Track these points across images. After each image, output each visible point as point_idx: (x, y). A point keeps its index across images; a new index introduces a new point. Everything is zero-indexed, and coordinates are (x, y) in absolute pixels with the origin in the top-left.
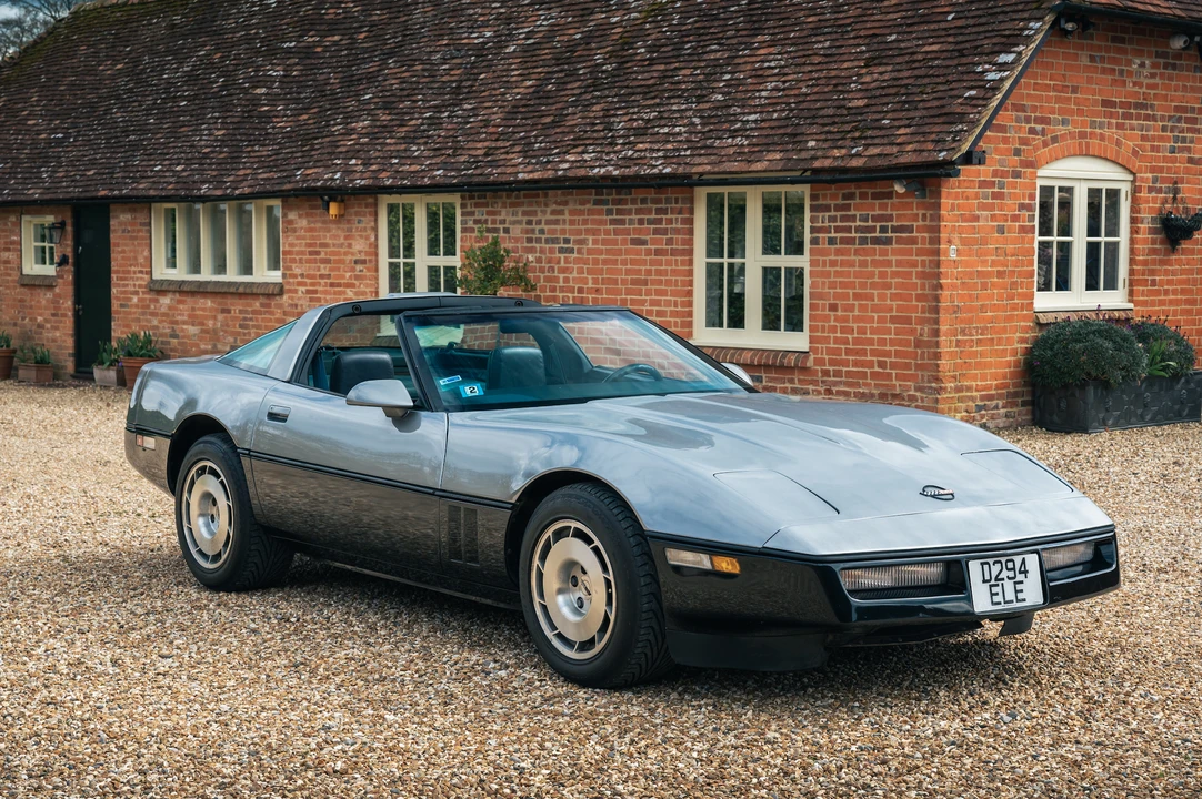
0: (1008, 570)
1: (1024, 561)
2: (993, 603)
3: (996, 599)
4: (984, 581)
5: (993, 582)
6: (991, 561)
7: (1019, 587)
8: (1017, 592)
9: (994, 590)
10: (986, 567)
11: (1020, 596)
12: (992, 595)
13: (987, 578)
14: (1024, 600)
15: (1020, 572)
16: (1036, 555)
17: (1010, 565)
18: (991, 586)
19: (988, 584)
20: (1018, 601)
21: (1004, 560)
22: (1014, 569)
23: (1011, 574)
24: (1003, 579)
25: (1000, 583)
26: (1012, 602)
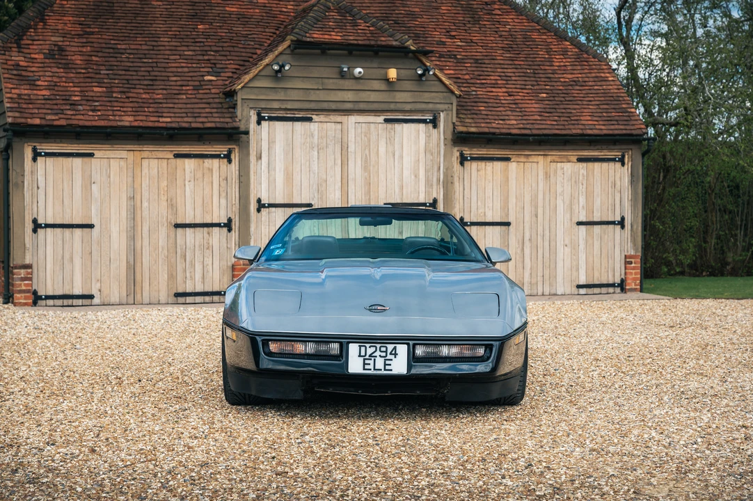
0: (381, 351)
1: (395, 348)
2: (364, 369)
3: (367, 367)
4: (360, 356)
5: (367, 357)
6: (368, 345)
7: (387, 362)
8: (385, 365)
9: (367, 362)
10: (363, 349)
11: (387, 367)
12: (364, 364)
13: (363, 354)
14: (391, 370)
15: (391, 354)
16: (406, 346)
17: (383, 349)
18: (364, 360)
19: (363, 358)
20: (385, 370)
21: (378, 346)
22: (386, 352)
23: (384, 354)
24: (376, 357)
25: (373, 358)
26: (381, 370)
